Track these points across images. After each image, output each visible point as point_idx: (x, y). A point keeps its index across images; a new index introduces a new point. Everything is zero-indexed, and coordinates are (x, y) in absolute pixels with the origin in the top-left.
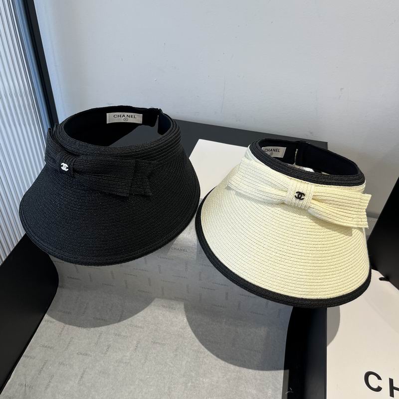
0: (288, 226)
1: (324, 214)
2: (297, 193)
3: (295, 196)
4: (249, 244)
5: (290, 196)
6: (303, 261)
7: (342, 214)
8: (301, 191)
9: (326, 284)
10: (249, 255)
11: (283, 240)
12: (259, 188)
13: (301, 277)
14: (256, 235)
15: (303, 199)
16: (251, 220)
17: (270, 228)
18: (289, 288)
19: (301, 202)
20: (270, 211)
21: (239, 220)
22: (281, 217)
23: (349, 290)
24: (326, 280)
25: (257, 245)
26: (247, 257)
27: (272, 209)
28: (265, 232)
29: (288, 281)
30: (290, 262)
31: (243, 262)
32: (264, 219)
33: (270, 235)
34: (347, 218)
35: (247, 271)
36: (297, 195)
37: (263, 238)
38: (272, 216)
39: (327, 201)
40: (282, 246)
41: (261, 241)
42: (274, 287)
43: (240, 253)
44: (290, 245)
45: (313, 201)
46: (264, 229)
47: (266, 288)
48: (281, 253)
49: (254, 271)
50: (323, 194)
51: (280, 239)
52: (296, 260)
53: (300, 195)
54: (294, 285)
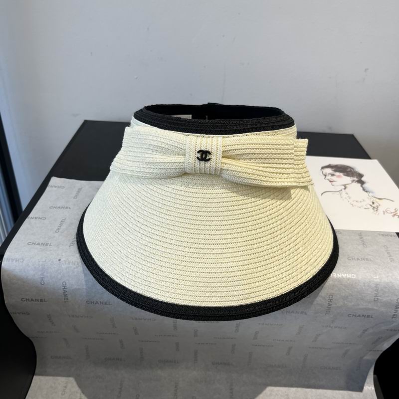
0: (199, 204)
1: (245, 175)
2: (198, 152)
3: (198, 158)
4: (149, 245)
5: (190, 160)
6: (230, 250)
7: (272, 170)
8: (203, 148)
9: (271, 275)
10: (153, 261)
11: (196, 227)
12: (148, 160)
13: (232, 274)
14: (157, 228)
15: (209, 159)
16: (146, 209)
17: (175, 214)
18: (219, 294)
19: (208, 164)
20: (170, 190)
21: (130, 213)
22: (186, 194)
23: (307, 276)
24: (271, 270)
25: (160, 243)
26: (149, 265)
27: (172, 186)
28: (168, 222)
29: (215, 285)
30: (212, 256)
31: (145, 273)
32: (164, 202)
33: (177, 224)
34: (281, 175)
35: (152, 285)
36: (199, 155)
37: (167, 231)
38: (174, 196)
39: (244, 156)
40: (197, 236)
41: (166, 235)
42: (197, 299)
43: (140, 261)
44: (207, 232)
45: (224, 160)
46: (167, 217)
47: (185, 304)
48: (196, 246)
49: (163, 283)
50: (236, 147)
51: (192, 227)
52: (220, 251)
53: (204, 155)
54: (225, 290)
